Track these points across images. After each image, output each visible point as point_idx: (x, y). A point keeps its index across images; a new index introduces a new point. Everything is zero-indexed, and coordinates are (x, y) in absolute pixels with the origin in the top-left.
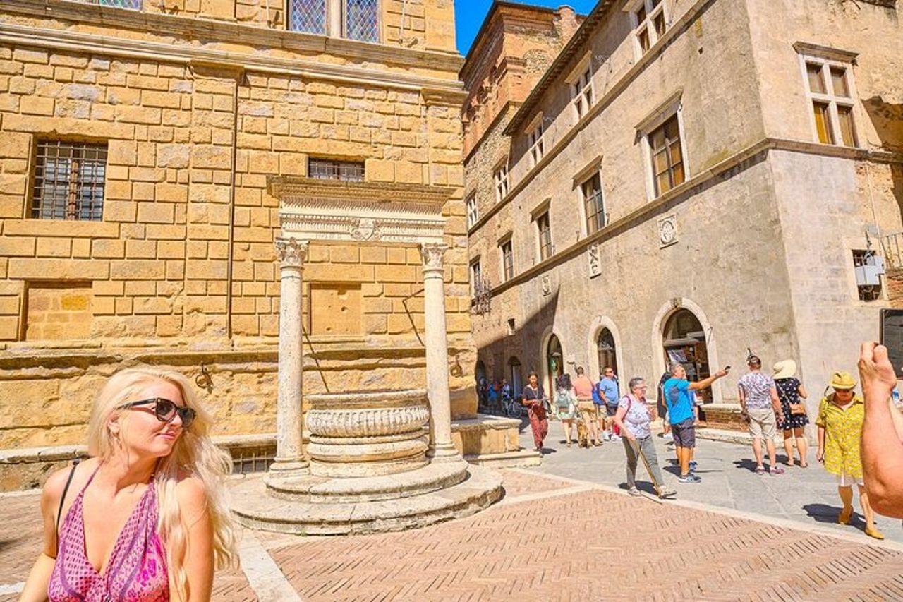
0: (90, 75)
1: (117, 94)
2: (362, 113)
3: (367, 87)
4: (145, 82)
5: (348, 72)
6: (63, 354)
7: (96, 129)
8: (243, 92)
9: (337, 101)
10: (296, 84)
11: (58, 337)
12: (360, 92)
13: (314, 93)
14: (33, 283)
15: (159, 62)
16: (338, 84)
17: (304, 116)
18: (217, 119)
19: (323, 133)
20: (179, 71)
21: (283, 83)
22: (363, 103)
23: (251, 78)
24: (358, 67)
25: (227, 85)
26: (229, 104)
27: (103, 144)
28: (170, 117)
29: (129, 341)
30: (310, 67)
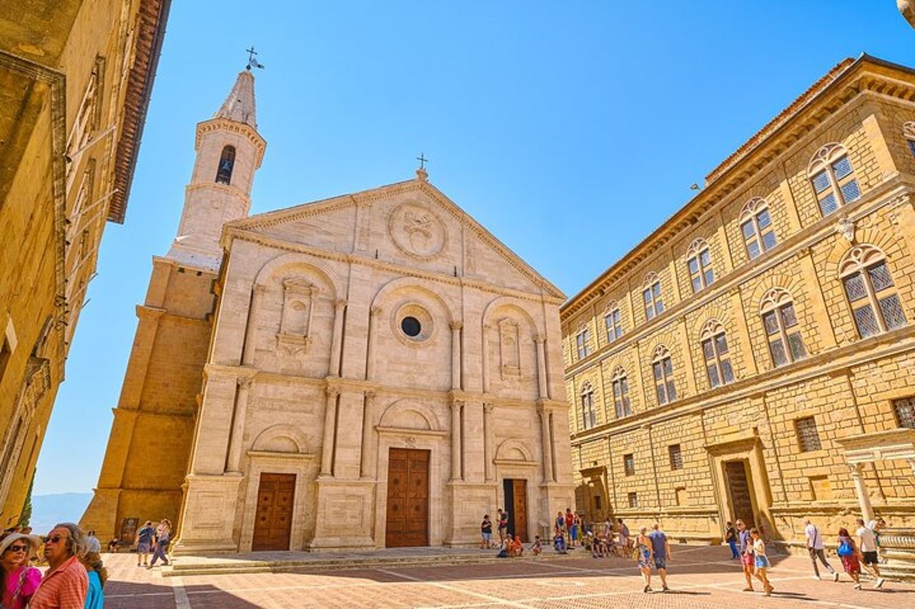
0: (800, 391)
1: (810, 396)
2: (909, 368)
3: (907, 353)
4: (817, 387)
5: (893, 350)
6: (827, 506)
7: (808, 413)
8: (852, 379)
9: (894, 366)
10: (872, 365)
11: (826, 499)
12: (904, 357)
13: (881, 366)
14: (812, 478)
15: (818, 377)
16: (891, 357)
17: (881, 380)
18: (844, 395)
19: (893, 386)
20: (826, 378)
21: (866, 367)
22: (907, 362)
23: (853, 370)
24: (898, 345)
25: (844, 378)
26: (846, 386)
27: (812, 417)
28: (830, 399)
29: (847, 500)
30: (874, 355)
